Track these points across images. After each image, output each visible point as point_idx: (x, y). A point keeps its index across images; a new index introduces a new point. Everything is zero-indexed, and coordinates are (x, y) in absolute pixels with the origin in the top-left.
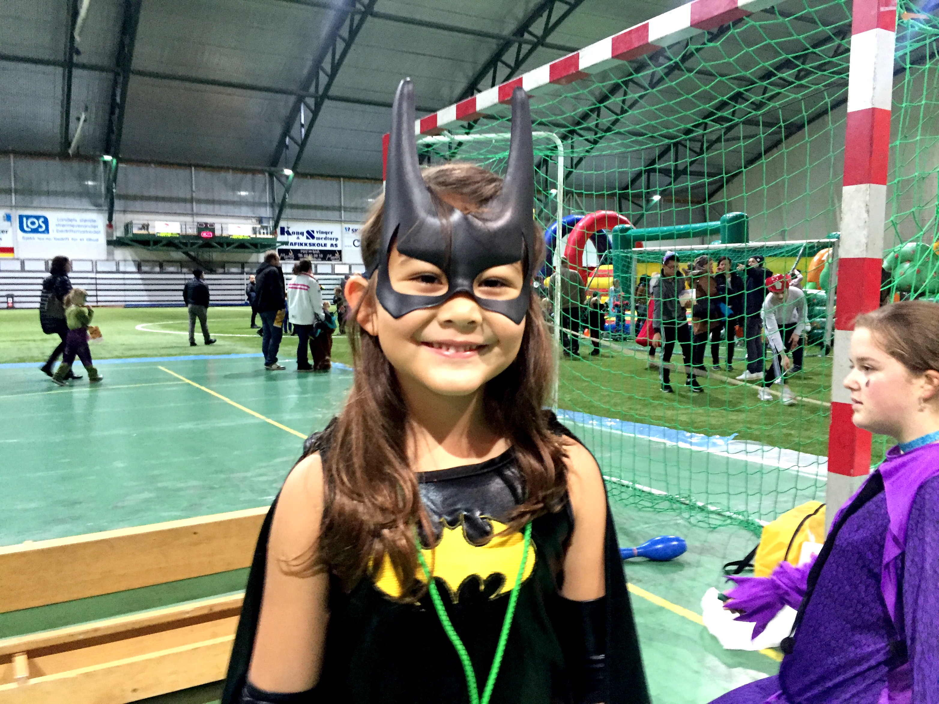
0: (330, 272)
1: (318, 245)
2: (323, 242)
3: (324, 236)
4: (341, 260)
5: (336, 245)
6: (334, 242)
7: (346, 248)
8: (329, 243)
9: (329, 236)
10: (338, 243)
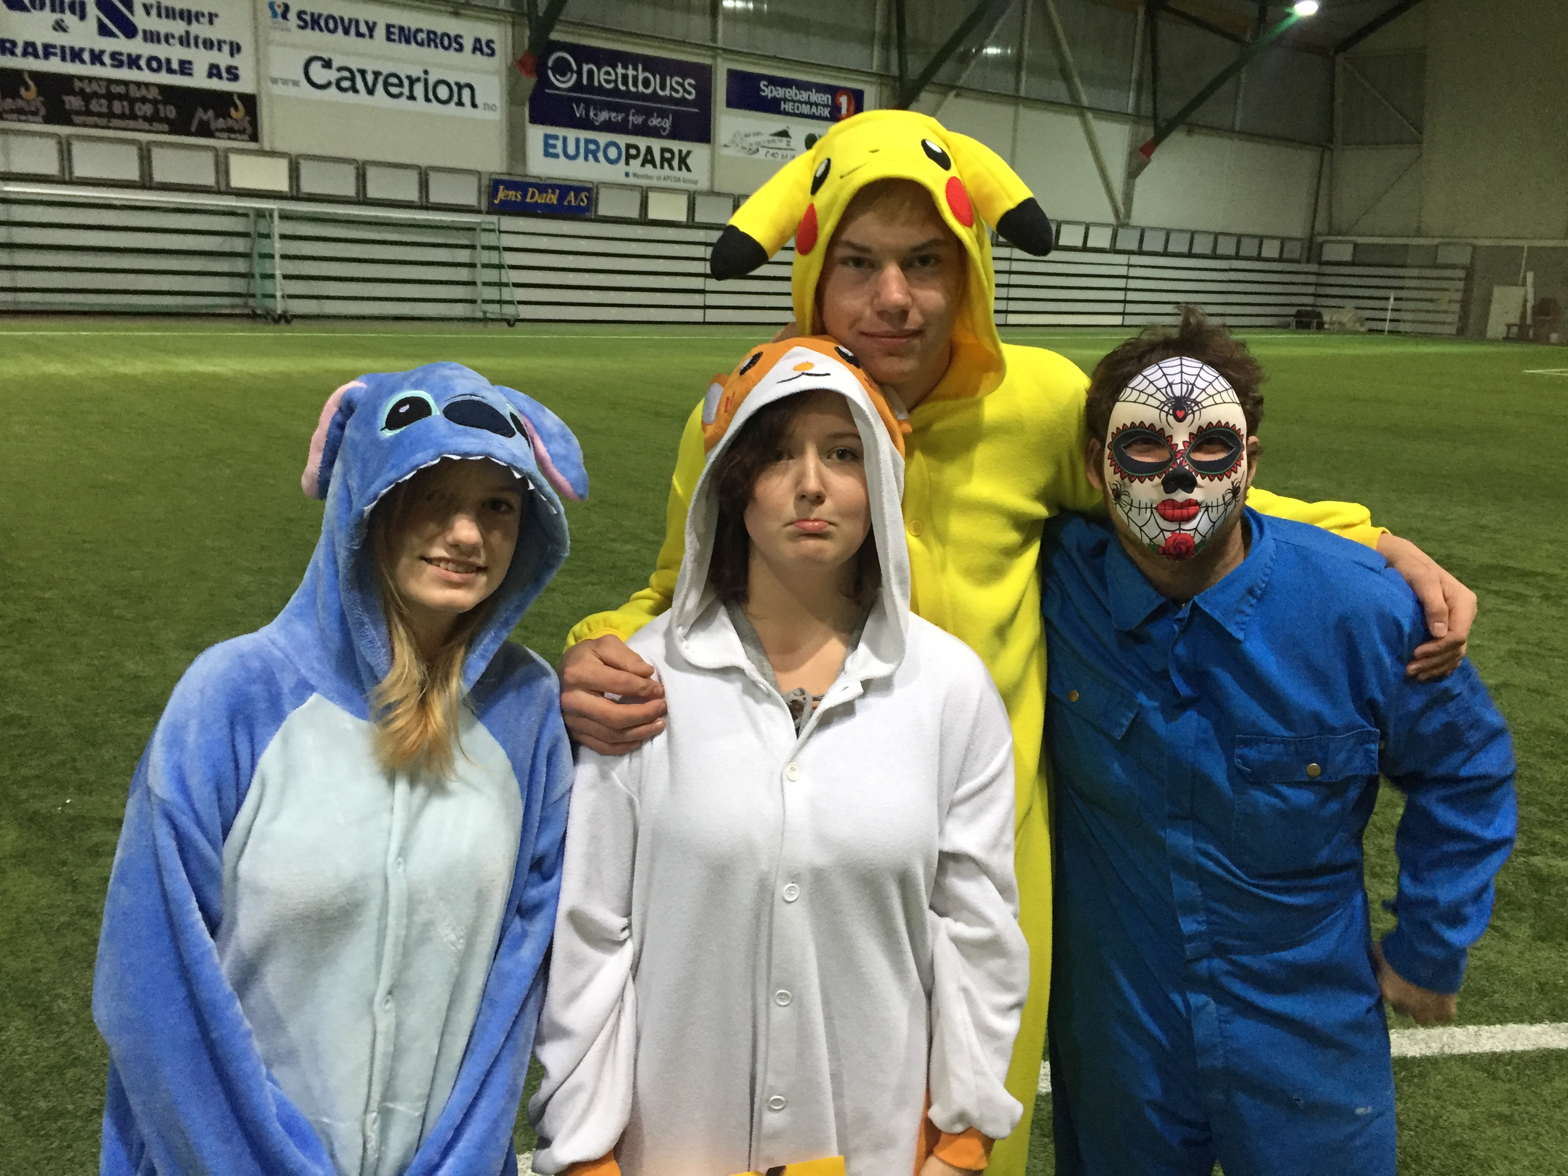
0: (209, 180)
1: (156, 64)
2: (175, 53)
3: (178, 27)
4: (254, 137)
5: (233, 74)
6: (223, 59)
7: (278, 90)
8: (201, 59)
9: (199, 29)
10: (244, 63)
